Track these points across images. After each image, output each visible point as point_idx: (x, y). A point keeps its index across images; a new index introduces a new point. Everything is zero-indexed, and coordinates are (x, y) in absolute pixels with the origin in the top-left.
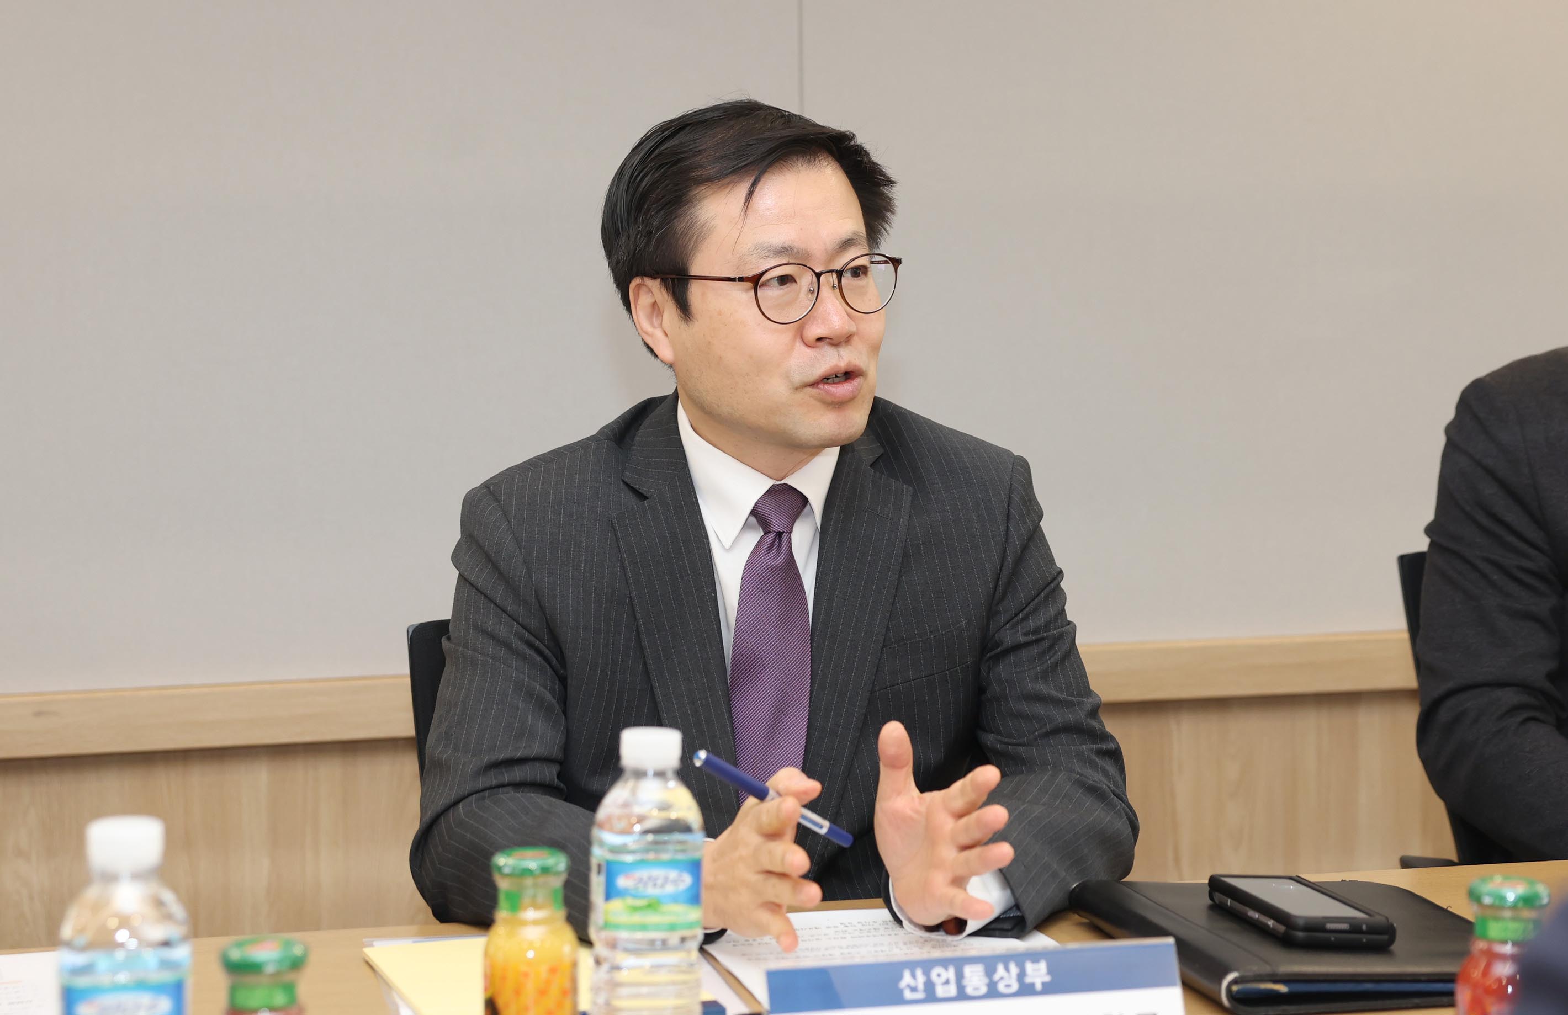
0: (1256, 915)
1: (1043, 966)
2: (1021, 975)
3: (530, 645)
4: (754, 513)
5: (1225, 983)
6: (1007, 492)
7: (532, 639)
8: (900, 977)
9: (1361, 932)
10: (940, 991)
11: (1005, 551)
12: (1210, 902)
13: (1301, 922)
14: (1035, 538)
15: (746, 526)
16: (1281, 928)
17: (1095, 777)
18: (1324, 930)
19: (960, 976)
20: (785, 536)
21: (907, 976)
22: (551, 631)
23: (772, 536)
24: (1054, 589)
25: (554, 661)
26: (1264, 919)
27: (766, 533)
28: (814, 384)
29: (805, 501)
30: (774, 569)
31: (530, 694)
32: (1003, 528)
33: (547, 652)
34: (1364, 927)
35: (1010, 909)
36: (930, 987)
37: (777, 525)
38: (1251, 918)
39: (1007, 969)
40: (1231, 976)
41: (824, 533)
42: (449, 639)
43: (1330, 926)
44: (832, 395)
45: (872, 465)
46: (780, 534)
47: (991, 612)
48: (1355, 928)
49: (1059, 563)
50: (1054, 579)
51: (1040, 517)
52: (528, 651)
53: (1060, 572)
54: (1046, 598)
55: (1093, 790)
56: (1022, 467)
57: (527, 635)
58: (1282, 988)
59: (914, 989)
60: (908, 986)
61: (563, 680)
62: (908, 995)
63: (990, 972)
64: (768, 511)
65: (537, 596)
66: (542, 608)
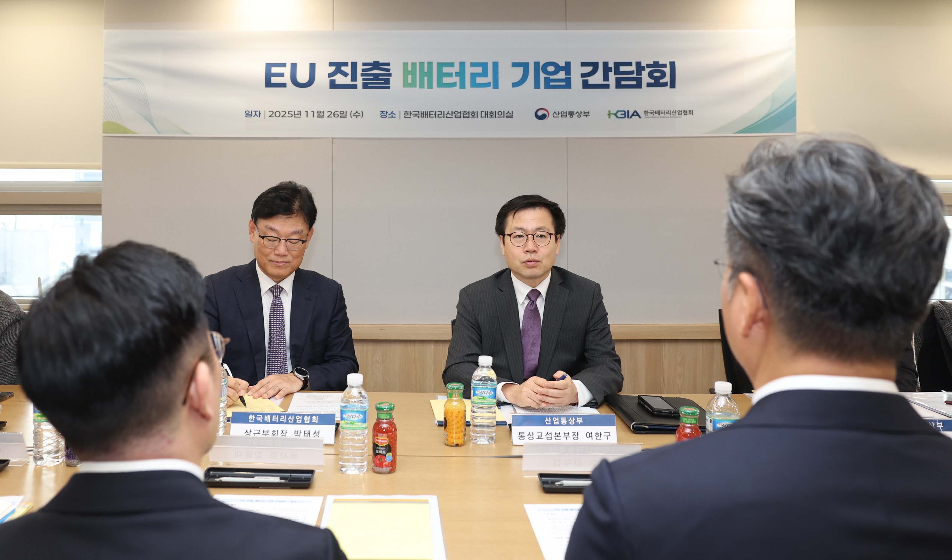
0: (647, 407)
1: (581, 419)
2: (576, 420)
3: (472, 327)
4: (527, 296)
5: (632, 425)
6: (593, 292)
7: (472, 326)
8: (545, 419)
9: (672, 413)
10: (555, 423)
11: (592, 307)
12: (638, 402)
13: (656, 410)
14: (600, 304)
15: (525, 299)
16: (652, 411)
17: (613, 366)
18: (661, 412)
19: (560, 420)
20: (535, 302)
21: (547, 419)
22: (478, 324)
23: (531, 302)
24: (605, 318)
25: (478, 331)
26: (648, 408)
27: (530, 301)
28: (525, 262)
29: (540, 293)
30: (532, 310)
31: (471, 339)
32: (592, 302)
33: (477, 329)
34: (672, 412)
35: (592, 400)
36: (552, 422)
37: (533, 299)
38: (646, 407)
39: (572, 419)
40: (633, 423)
41: (547, 302)
42: (455, 325)
43: (663, 411)
44: (529, 265)
45: (560, 285)
46: (533, 301)
47: (588, 322)
48: (670, 412)
49: (607, 311)
50: (605, 315)
51: (602, 298)
52: (471, 329)
53: (607, 313)
54: (603, 320)
55: (613, 370)
56: (598, 286)
57: (471, 325)
58: (647, 427)
59: (548, 422)
60: (547, 421)
61: (481, 336)
62: (547, 423)
63: (567, 419)
64: (530, 295)
65: (474, 315)
66: (476, 318)
